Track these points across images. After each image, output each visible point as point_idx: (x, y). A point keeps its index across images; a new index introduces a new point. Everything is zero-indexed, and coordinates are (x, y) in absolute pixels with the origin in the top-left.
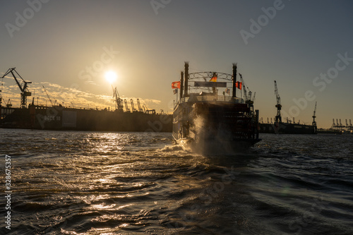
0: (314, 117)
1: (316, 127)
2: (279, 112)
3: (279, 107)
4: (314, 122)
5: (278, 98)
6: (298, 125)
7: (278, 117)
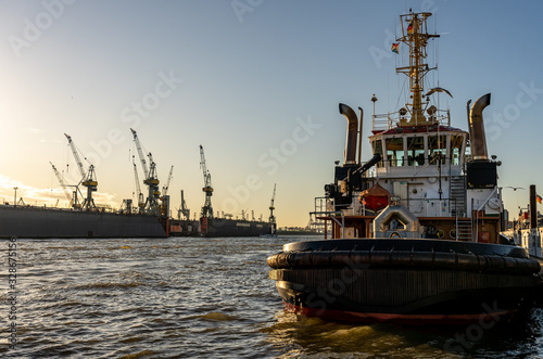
0: (272, 209)
1: (275, 225)
2: (208, 200)
3: (208, 191)
4: (272, 217)
5: (208, 177)
6: (244, 221)
7: (207, 208)
